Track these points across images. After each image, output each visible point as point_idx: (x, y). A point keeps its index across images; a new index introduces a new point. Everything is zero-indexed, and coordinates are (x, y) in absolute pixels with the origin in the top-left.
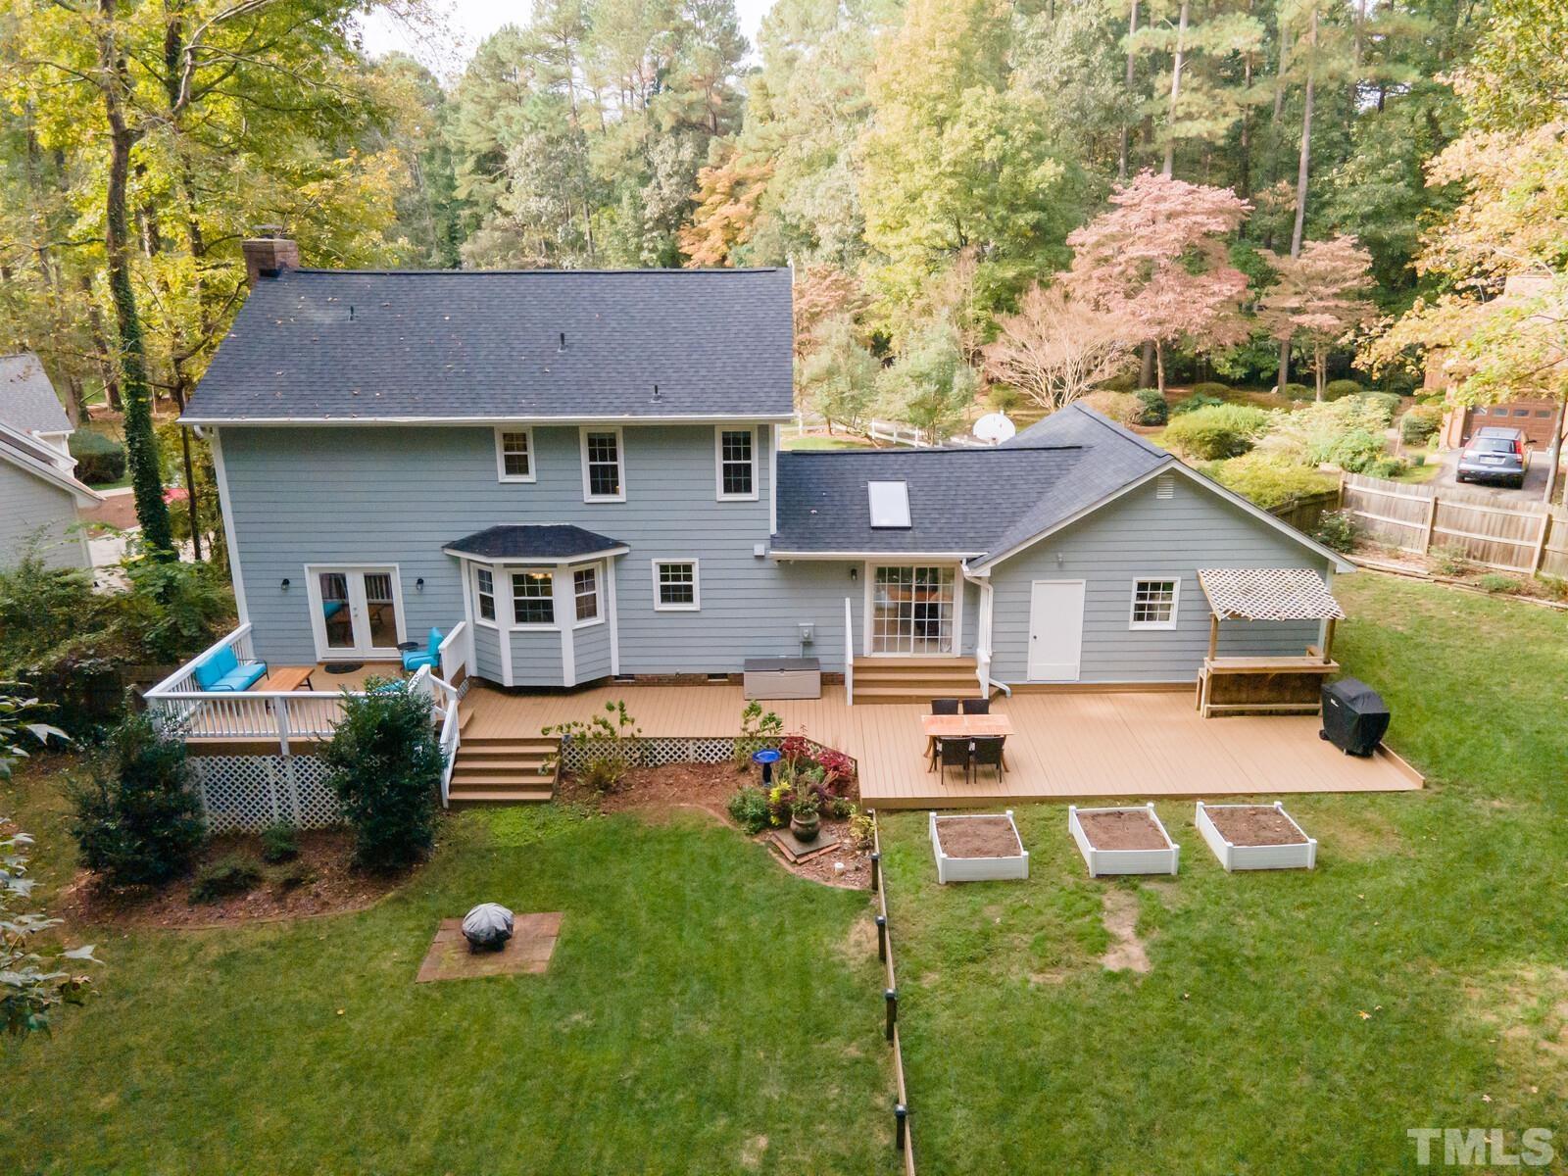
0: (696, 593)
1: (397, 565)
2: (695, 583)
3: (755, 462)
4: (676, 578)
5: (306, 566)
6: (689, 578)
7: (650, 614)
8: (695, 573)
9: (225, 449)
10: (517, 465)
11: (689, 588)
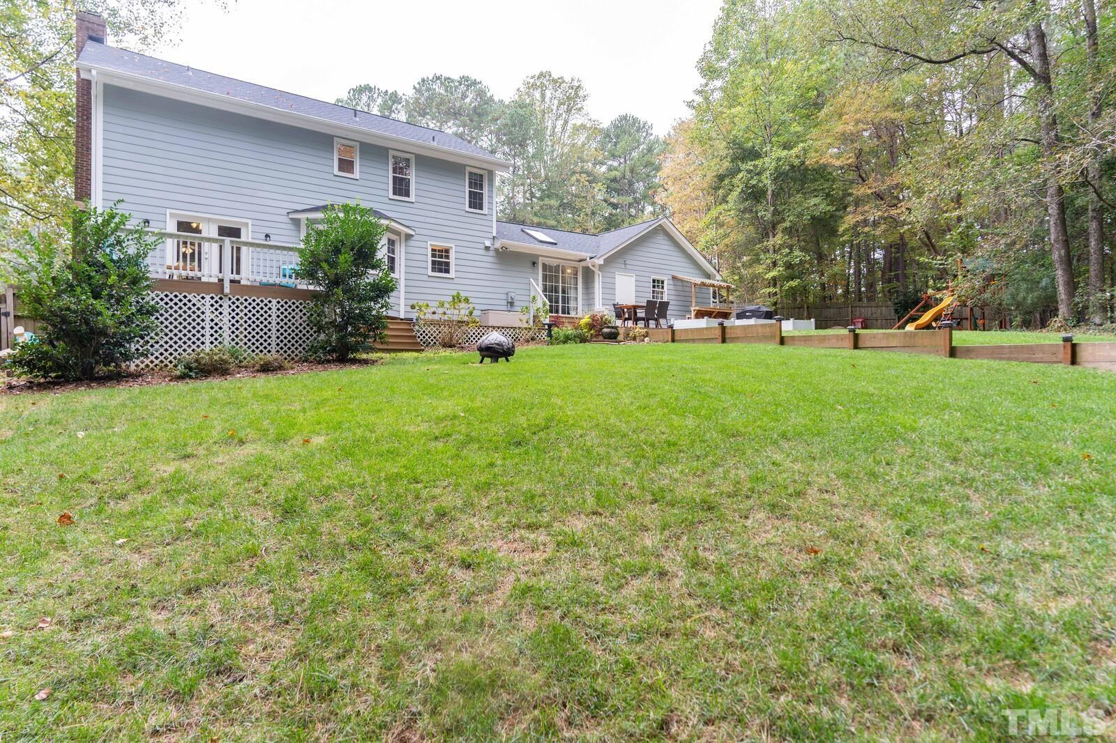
0: (452, 268)
1: (250, 222)
2: (452, 261)
3: (485, 192)
4: (441, 257)
5: (168, 211)
6: (447, 257)
7: (425, 278)
8: (452, 254)
9: (106, 103)
10: (346, 165)
11: (447, 264)
